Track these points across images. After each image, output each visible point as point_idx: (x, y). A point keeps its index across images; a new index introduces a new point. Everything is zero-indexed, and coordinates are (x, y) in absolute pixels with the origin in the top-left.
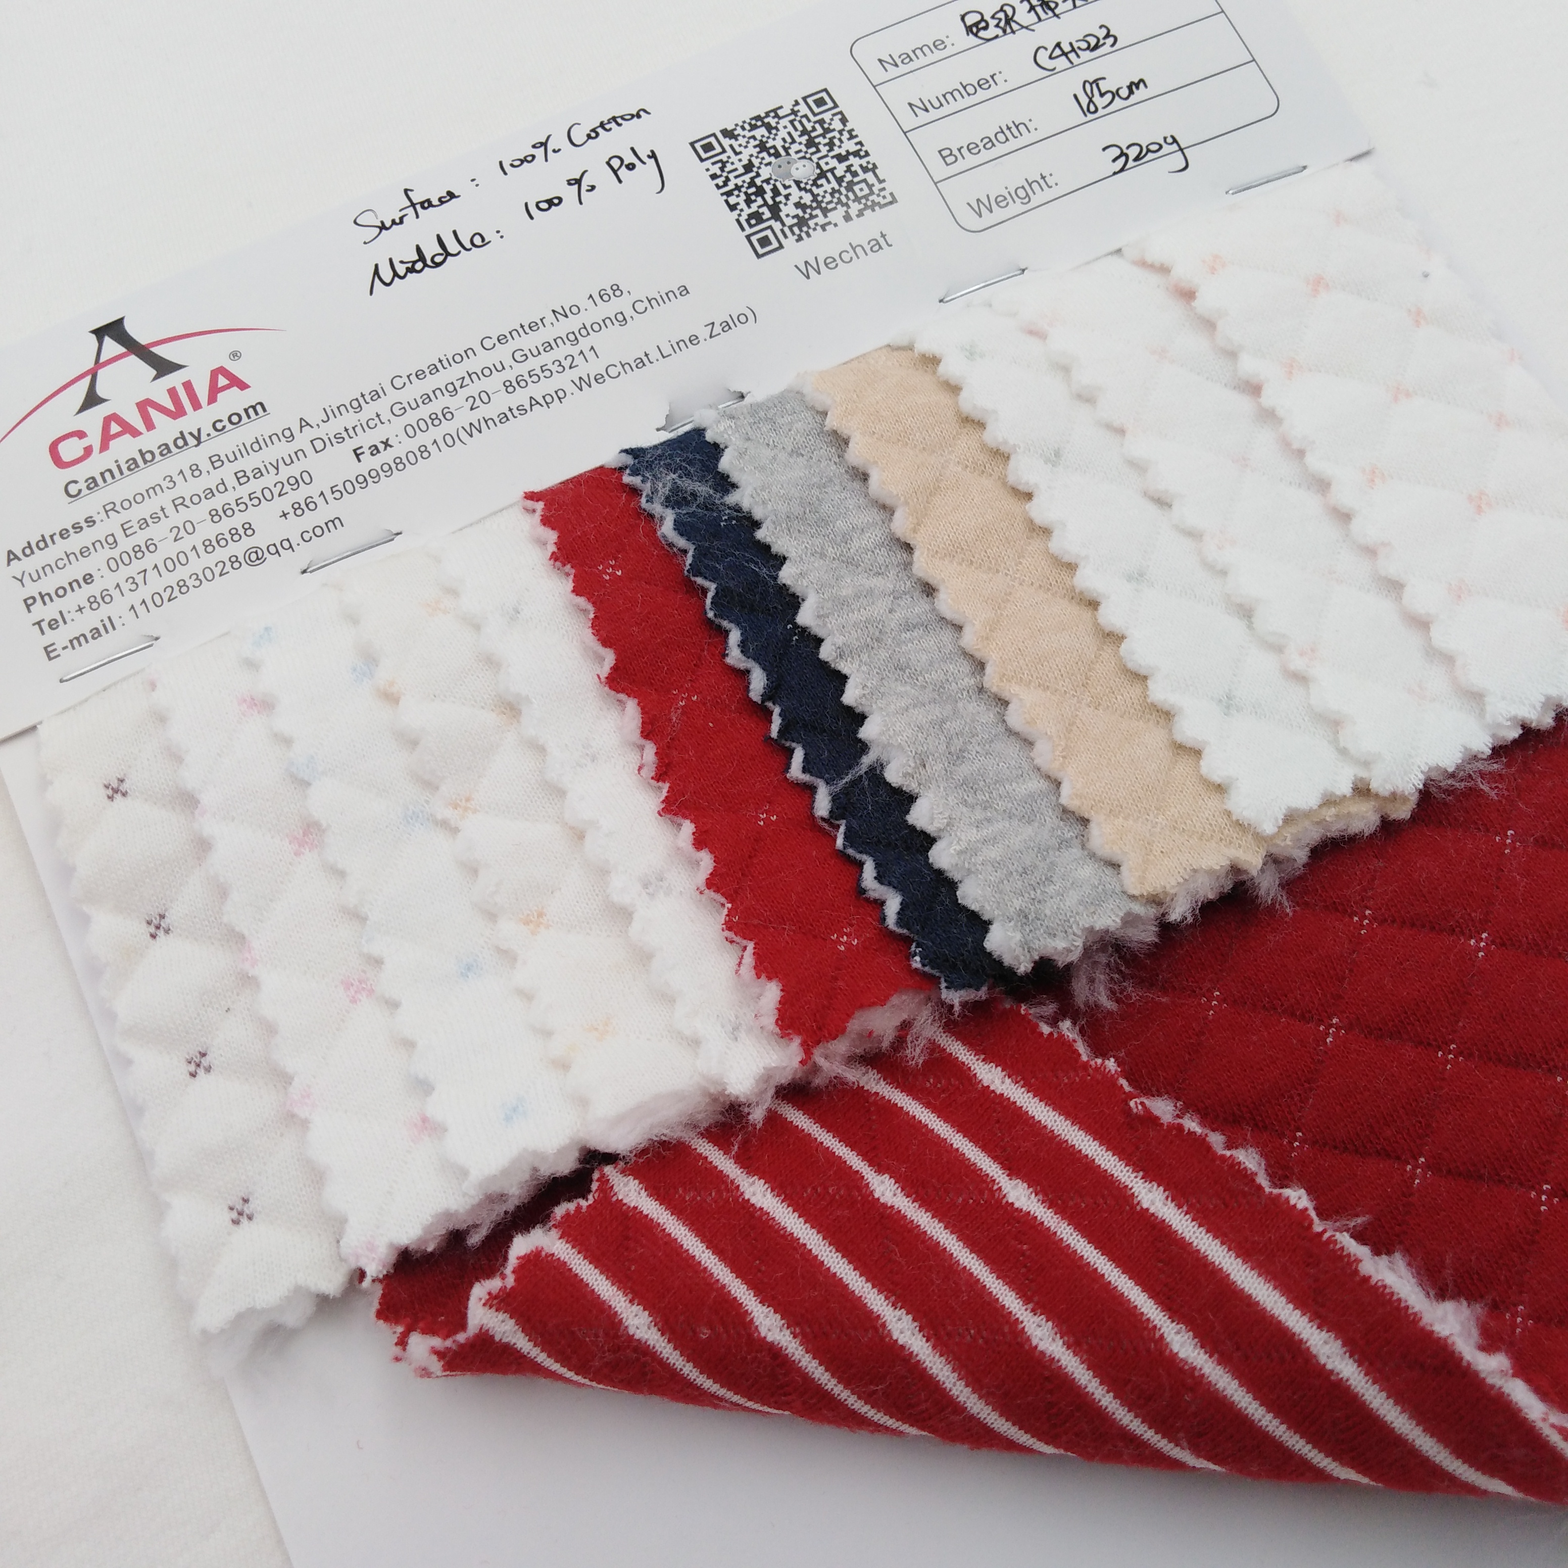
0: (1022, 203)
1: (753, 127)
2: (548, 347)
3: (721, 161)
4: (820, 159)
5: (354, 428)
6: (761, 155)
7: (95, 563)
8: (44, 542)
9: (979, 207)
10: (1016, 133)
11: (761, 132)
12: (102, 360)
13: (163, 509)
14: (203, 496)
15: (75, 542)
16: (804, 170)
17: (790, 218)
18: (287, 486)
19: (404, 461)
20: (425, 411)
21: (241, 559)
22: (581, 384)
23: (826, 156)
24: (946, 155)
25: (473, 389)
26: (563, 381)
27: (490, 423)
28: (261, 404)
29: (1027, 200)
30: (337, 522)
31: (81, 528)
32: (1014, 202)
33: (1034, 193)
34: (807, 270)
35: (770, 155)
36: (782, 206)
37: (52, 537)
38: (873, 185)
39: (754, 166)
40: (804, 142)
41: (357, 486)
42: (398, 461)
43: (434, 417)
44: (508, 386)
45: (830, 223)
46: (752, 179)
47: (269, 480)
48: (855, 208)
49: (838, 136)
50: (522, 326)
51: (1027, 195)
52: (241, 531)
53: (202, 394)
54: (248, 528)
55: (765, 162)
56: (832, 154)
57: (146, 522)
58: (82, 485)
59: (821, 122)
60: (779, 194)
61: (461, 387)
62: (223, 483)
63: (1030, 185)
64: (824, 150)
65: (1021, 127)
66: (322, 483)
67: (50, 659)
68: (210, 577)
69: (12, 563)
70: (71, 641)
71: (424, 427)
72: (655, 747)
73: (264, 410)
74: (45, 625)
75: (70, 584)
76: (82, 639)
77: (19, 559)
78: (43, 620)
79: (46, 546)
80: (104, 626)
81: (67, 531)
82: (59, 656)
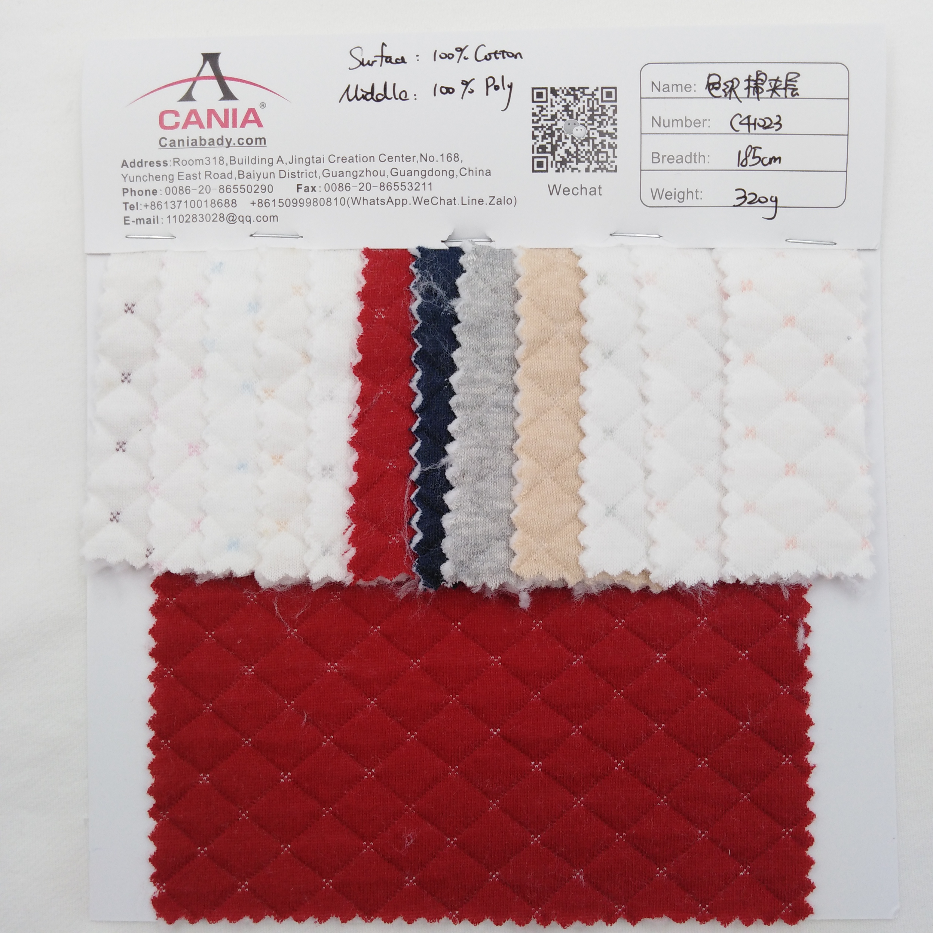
0: (679, 201)
1: (568, 94)
2: (410, 173)
3: (542, 107)
4: (591, 129)
5: (302, 173)
6: (563, 113)
7: (160, 186)
8: (141, 164)
9: (656, 194)
10: (697, 160)
11: (571, 98)
12: (201, 75)
13: (199, 174)
14: (220, 176)
15: (155, 171)
16: (579, 132)
17: (559, 157)
18: (260, 189)
19: (318, 202)
20: (338, 180)
21: (225, 217)
22: (417, 201)
23: (595, 129)
24: (656, 157)
25: (365, 180)
26: (409, 195)
27: (365, 201)
28: (264, 139)
29: (682, 200)
30: (275, 218)
31: (160, 165)
32: (675, 199)
33: (687, 199)
34: (554, 190)
35: (568, 115)
36: (558, 148)
37: (146, 162)
38: (609, 157)
39: (556, 118)
40: (589, 115)
41: (292, 204)
42: (315, 201)
43: (341, 186)
44: (382, 185)
45: (577, 169)
46: (552, 125)
47: (253, 182)
48: (594, 165)
49: (607, 120)
50: (403, 156)
51: (683, 198)
52: (230, 203)
53: (240, 120)
54: (234, 202)
55: (563, 118)
56: (598, 129)
57: (190, 177)
58: (168, 143)
59: (603, 107)
60: (561, 141)
61: (360, 176)
62: (231, 174)
63: (688, 193)
64: (596, 124)
65: (702, 158)
66: (276, 195)
67: (125, 224)
68: (208, 219)
69: (124, 167)
70: (137, 220)
71: (334, 189)
72: (360, 410)
73: (265, 143)
74: (128, 205)
75: (146, 191)
76: (142, 221)
77: (128, 167)
78: (128, 203)
79: (142, 166)
80: (154, 219)
81: (154, 163)
82: (129, 224)
